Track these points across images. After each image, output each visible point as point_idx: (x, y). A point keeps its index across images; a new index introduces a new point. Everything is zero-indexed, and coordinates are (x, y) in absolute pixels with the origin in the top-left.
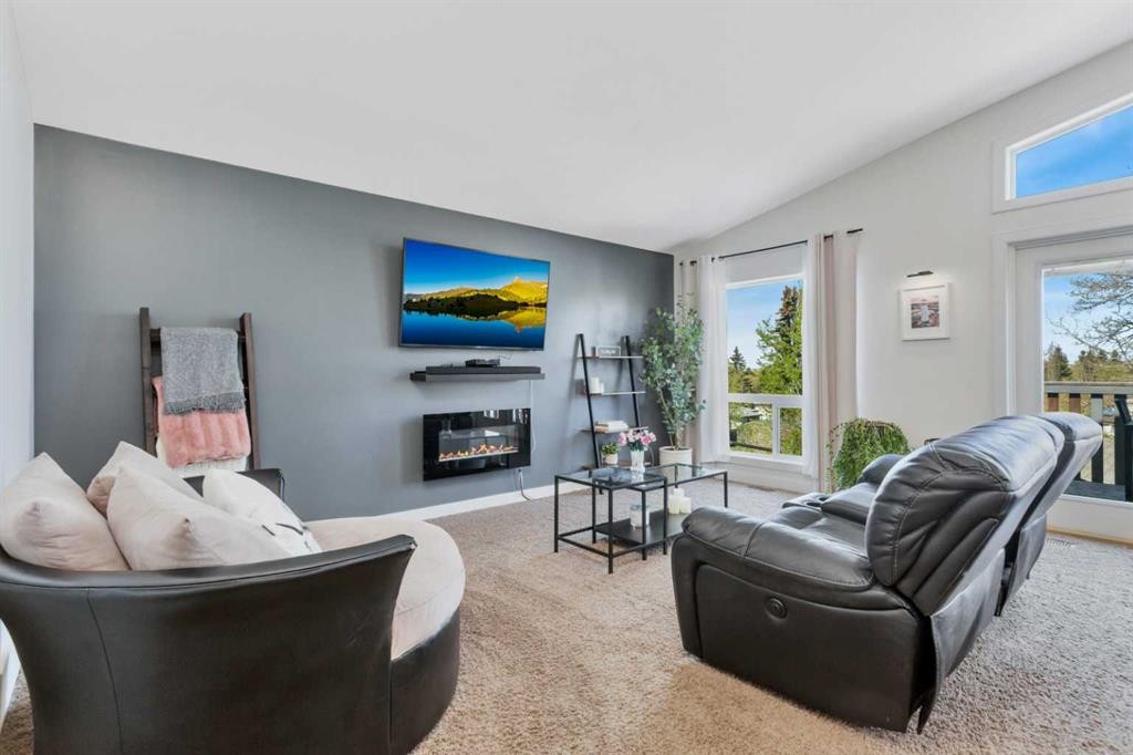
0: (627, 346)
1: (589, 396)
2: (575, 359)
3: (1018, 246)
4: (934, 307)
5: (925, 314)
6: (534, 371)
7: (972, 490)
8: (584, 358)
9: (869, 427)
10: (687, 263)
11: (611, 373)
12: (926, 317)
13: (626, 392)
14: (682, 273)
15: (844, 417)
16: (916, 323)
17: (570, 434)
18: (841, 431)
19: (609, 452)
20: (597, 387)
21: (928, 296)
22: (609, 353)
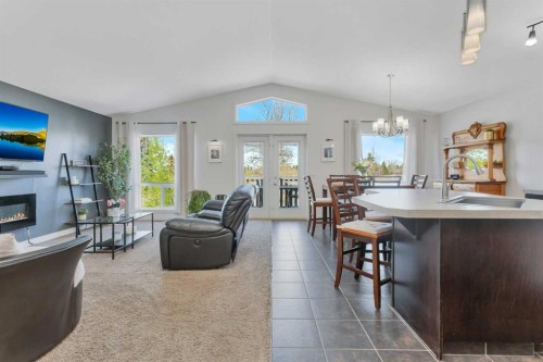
0: (90, 160)
1: (71, 186)
2: (60, 167)
3: (239, 135)
4: (218, 152)
5: (215, 154)
6: (42, 173)
7: (244, 200)
8: (67, 166)
9: (200, 192)
10: (120, 123)
11: (81, 173)
12: (215, 155)
13: (89, 183)
14: (118, 128)
15: (190, 190)
16: (213, 157)
17: (58, 206)
18: (190, 195)
19: (80, 213)
20: (75, 181)
21: (216, 148)
22: (79, 164)
